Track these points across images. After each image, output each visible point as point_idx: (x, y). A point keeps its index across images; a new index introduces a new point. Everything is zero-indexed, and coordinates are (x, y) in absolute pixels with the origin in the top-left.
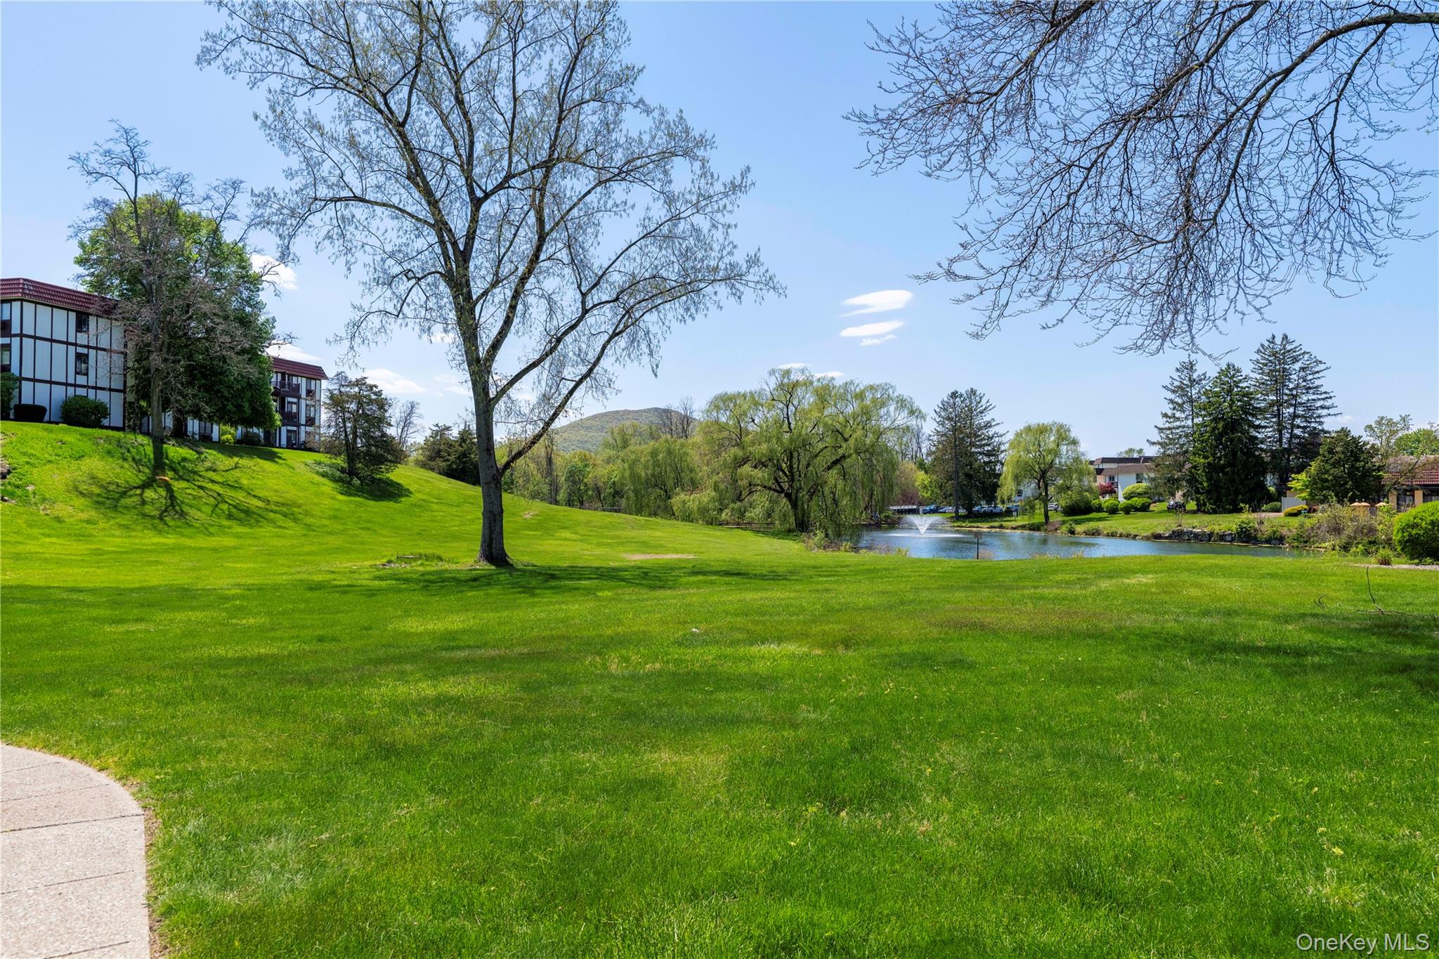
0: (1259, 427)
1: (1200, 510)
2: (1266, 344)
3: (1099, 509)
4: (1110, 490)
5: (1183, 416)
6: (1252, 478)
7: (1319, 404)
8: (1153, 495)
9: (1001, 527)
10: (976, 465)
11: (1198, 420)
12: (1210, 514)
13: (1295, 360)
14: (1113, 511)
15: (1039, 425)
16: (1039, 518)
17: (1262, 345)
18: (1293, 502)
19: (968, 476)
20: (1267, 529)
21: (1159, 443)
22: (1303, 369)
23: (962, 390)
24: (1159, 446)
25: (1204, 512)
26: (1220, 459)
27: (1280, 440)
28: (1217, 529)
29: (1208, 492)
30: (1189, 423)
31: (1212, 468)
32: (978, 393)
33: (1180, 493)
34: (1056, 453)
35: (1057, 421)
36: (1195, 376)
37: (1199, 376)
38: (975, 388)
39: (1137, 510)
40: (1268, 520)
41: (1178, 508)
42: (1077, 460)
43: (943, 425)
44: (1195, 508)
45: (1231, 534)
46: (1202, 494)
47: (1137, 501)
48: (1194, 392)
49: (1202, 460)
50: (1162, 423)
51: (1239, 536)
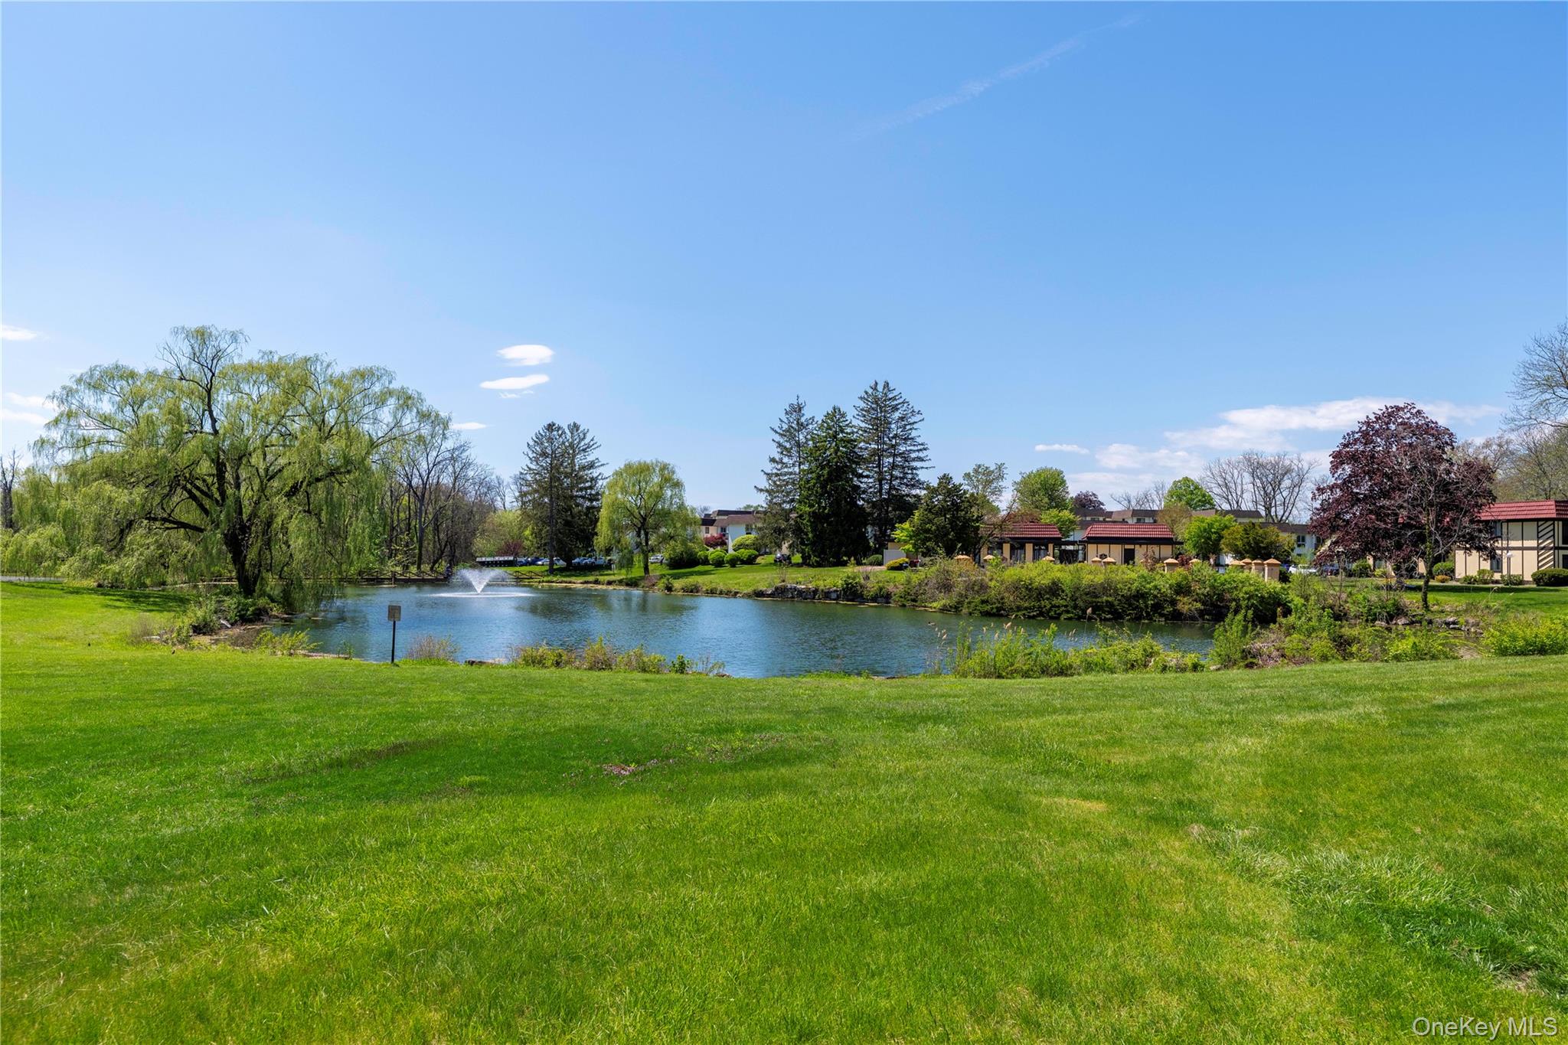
0: (861, 476)
1: (806, 562)
2: (870, 391)
3: (705, 562)
4: (721, 542)
5: (791, 462)
6: (855, 530)
7: (913, 455)
8: (760, 549)
9: (596, 582)
10: (576, 510)
11: (805, 467)
12: (816, 567)
13: (895, 409)
14: (719, 563)
15: (640, 463)
16: (637, 572)
17: (866, 393)
18: (895, 555)
19: (567, 523)
20: (872, 587)
21: (767, 491)
22: (902, 419)
23: (564, 423)
24: (766, 494)
25: (809, 565)
26: (825, 508)
27: (880, 491)
28: (821, 585)
29: (813, 544)
30: (797, 469)
31: (816, 517)
32: (581, 429)
33: (787, 545)
34: (659, 497)
35: (660, 460)
36: (803, 420)
37: (806, 420)
38: (578, 423)
39: (743, 562)
40: (873, 574)
41: (785, 561)
42: (682, 506)
43: (537, 460)
44: (800, 561)
45: (836, 591)
46: (807, 545)
47: (745, 553)
48: (801, 437)
49: (808, 509)
50: (770, 468)
51: (845, 593)
